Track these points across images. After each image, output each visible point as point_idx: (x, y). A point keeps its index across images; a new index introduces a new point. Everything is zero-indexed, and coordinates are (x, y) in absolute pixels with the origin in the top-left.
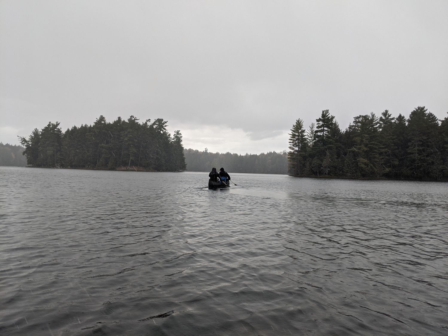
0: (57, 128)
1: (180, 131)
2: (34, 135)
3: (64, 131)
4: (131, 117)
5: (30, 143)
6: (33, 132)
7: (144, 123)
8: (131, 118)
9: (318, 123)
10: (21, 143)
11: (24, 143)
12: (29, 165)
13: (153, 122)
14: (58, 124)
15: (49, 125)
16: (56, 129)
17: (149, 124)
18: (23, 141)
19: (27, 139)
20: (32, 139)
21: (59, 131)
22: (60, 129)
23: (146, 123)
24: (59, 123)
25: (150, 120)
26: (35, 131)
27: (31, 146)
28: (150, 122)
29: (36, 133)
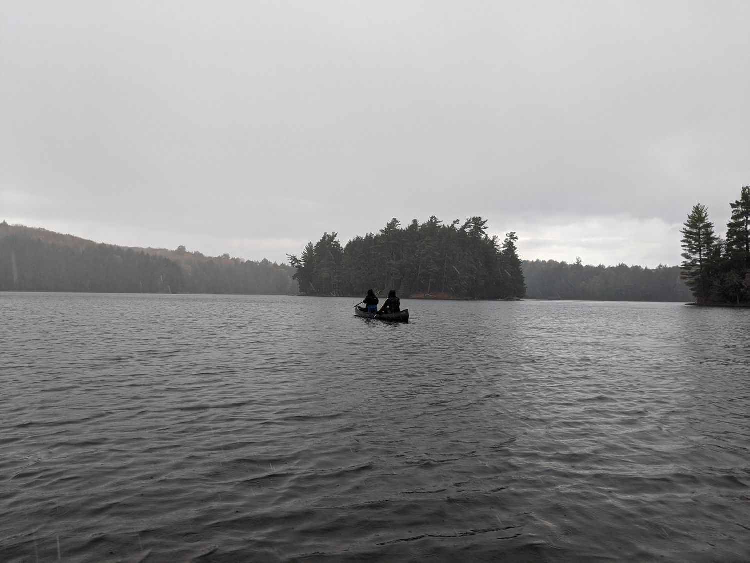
0: (335, 240)
1: (515, 233)
2: (308, 251)
3: (344, 245)
4: (432, 218)
5: (302, 263)
6: (307, 248)
7: (450, 225)
8: (431, 220)
9: (735, 210)
10: (291, 264)
11: (294, 264)
12: (302, 293)
13: (464, 224)
14: (335, 236)
15: (324, 237)
16: (334, 242)
17: (458, 227)
18: (293, 261)
19: (299, 257)
20: (306, 257)
21: (337, 244)
22: (338, 242)
23: (453, 225)
24: (337, 234)
25: (458, 220)
26: (309, 245)
27: (303, 266)
28: (458, 223)
29: (310, 248)
